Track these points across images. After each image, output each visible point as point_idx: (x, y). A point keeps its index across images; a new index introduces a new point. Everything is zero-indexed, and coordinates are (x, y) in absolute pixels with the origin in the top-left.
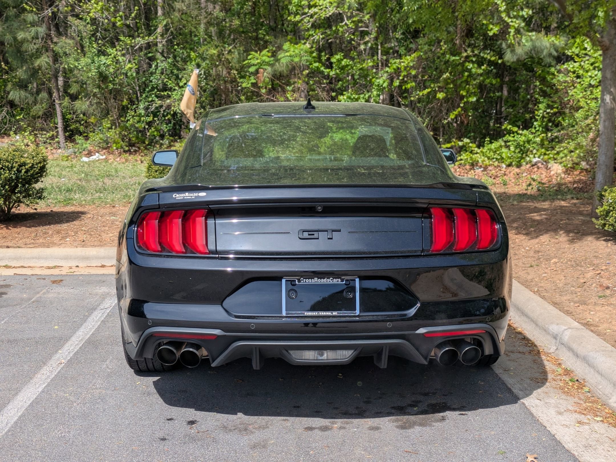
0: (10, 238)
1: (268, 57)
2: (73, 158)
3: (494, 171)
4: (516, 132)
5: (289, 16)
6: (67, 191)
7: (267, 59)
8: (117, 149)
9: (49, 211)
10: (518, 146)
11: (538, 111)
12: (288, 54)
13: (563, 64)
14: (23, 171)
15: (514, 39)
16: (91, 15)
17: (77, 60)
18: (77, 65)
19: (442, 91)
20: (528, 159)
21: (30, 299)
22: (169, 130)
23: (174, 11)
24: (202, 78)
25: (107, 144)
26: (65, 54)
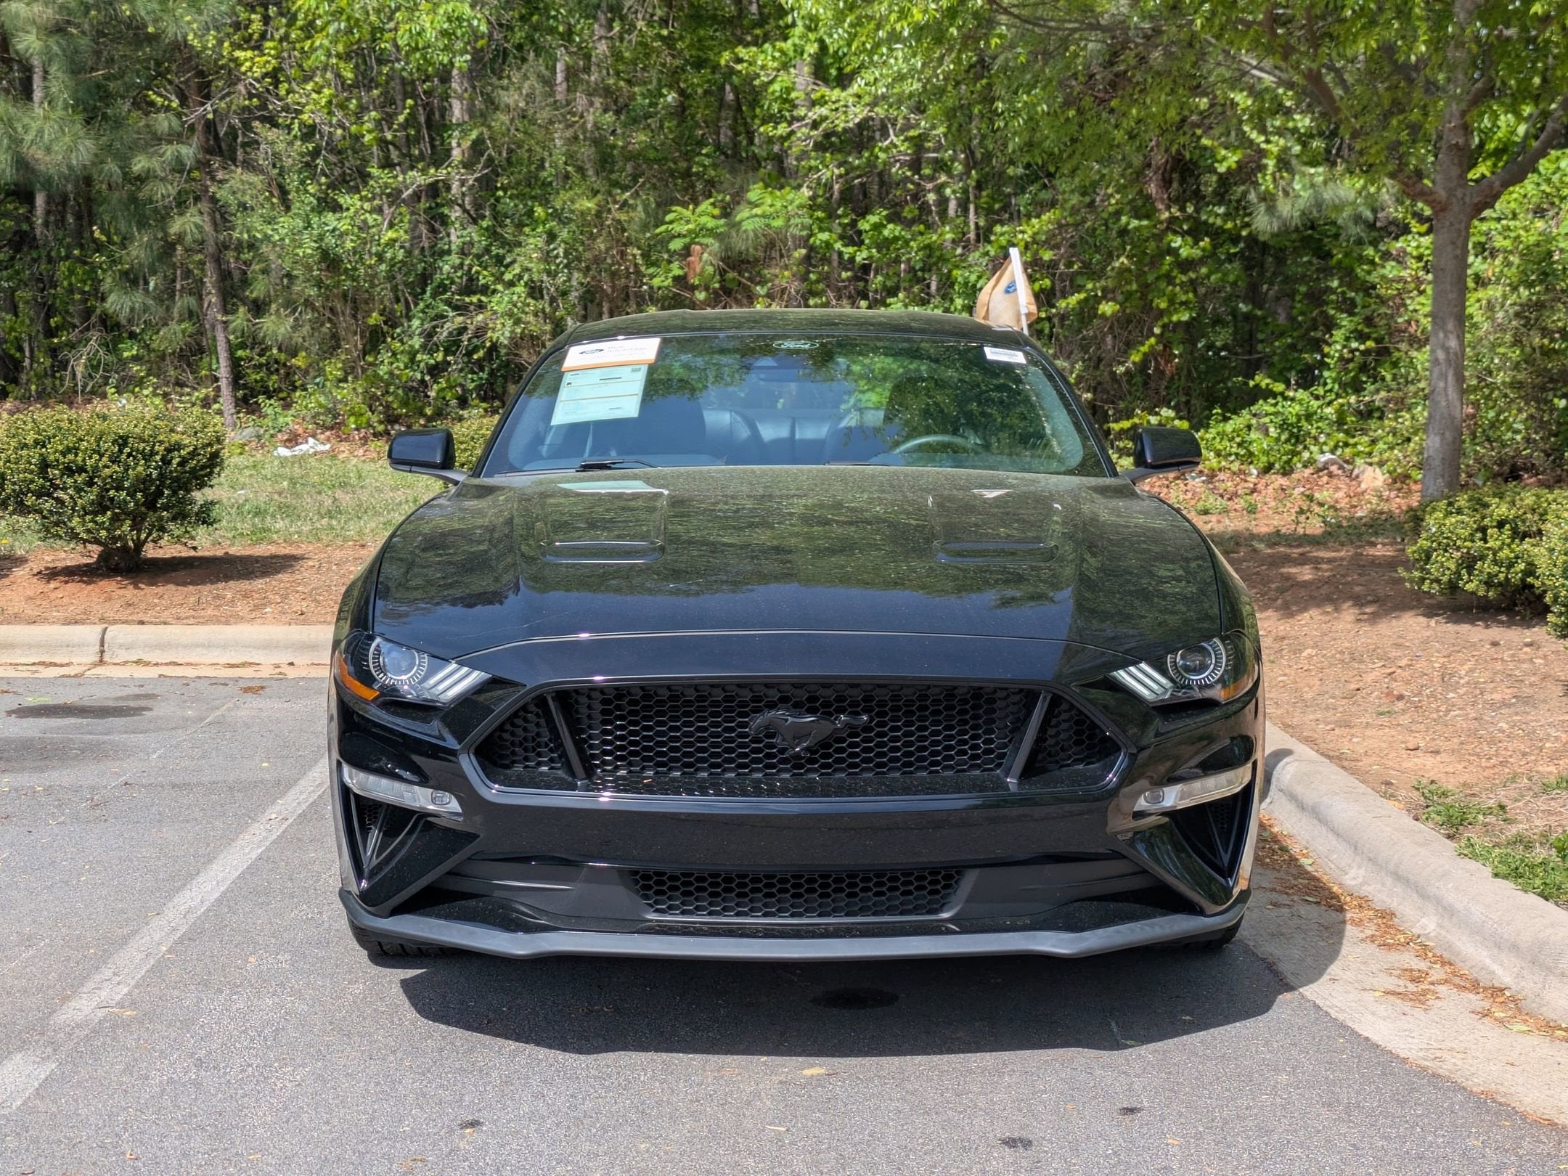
0: (143, 606)
1: (714, 217)
2: (256, 449)
3: (1229, 484)
4: (1282, 394)
5: (762, 125)
6: (256, 514)
7: (711, 223)
8: (357, 429)
9: (220, 553)
10: (1284, 426)
11: (1330, 345)
12: (758, 211)
13: (1396, 238)
14: (175, 462)
15: (1274, 180)
16: (305, 117)
17: (270, 221)
18: (270, 232)
19: (1113, 299)
20: (1306, 455)
21: (201, 719)
22: (479, 387)
23: (497, 108)
24: (558, 265)
25: (335, 417)
26: (243, 207)
